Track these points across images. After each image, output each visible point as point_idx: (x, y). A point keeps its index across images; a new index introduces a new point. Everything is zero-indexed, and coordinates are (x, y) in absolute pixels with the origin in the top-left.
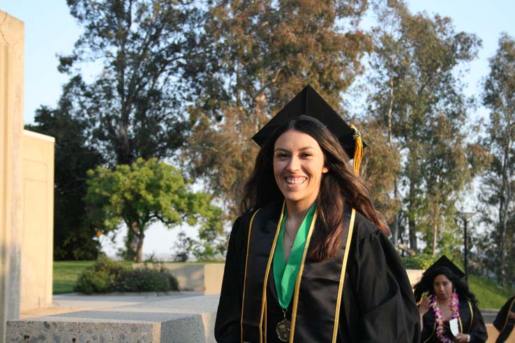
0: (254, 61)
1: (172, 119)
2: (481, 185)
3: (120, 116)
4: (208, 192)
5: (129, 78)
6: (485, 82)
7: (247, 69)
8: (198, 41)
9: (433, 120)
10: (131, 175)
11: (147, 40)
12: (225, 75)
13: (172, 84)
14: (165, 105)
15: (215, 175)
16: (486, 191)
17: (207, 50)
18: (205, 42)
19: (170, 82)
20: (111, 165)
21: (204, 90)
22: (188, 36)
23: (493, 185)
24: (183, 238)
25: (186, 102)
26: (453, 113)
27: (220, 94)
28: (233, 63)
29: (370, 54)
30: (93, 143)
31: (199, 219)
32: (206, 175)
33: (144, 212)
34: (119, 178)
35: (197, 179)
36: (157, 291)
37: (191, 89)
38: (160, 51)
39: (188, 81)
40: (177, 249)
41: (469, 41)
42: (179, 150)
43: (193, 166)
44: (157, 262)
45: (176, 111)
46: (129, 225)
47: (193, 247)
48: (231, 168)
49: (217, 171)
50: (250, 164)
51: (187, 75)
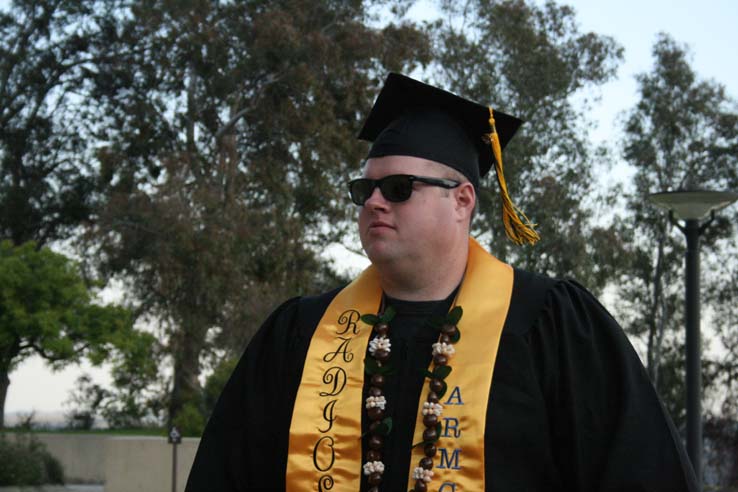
0: (220, 70)
1: (71, 172)
2: (616, 300)
4: (131, 304)
6: (627, 119)
7: (207, 85)
8: (120, 31)
9: (535, 184)
11: (27, 26)
12: (168, 95)
13: (71, 107)
14: (58, 146)
15: (145, 272)
16: (624, 311)
17: (136, 48)
18: (132, 35)
19: (67, 105)
21: (129, 118)
22: (103, 23)
23: (637, 300)
24: (86, 385)
25: (96, 140)
26: (570, 171)
27: (157, 128)
28: (182, 75)
29: (424, 67)
31: (111, 353)
32: (126, 275)
35: (112, 280)
37: (105, 118)
38: (50, 49)
39: (101, 103)
41: (603, 49)
42: (80, 227)
43: (104, 256)
44: (37, 430)
45: (78, 156)
47: (103, 403)
48: (172, 261)
49: (149, 267)
50: (208, 255)
51: (99, 93)
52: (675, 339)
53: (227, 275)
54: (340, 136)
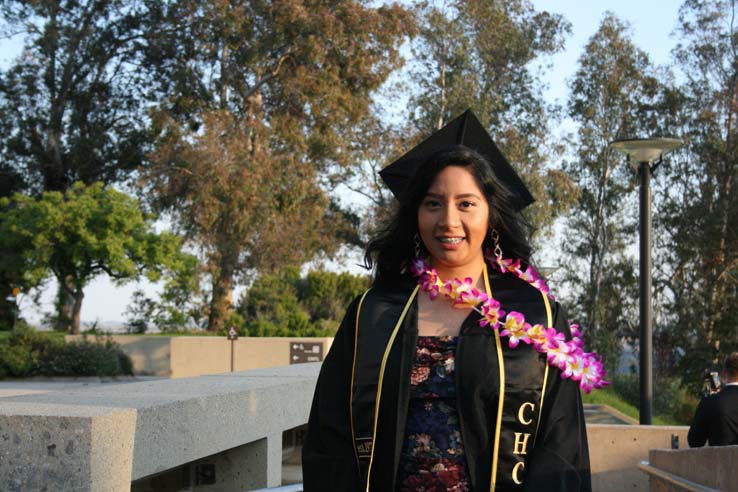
0: (247, 43)
1: (126, 126)
2: (566, 229)
3: (48, 118)
4: (178, 233)
5: (63, 64)
7: (237, 56)
8: (165, 13)
9: (501, 135)
10: (65, 206)
11: (90, 9)
12: (205, 64)
13: (126, 74)
14: (116, 106)
15: (189, 206)
16: (573, 237)
17: (179, 26)
18: (176, 15)
19: (123, 72)
20: (35, 191)
22: (151, 5)
23: (582, 229)
24: (140, 298)
25: (147, 101)
26: (529, 125)
27: (196, 91)
28: (217, 47)
29: (411, 39)
30: (8, 159)
31: (164, 272)
32: (174, 209)
33: (82, 260)
34: (46, 209)
35: (162, 214)
36: (101, 376)
37: (154, 83)
38: (110, 25)
39: (150, 71)
40: (131, 315)
41: (554, 25)
42: (136, 171)
43: (156, 194)
44: (102, 334)
45: (132, 114)
46: (61, 279)
47: (155, 312)
48: (212, 198)
49: (191, 203)
50: (240, 194)
51: (148, 63)
52: (611, 260)
53: (255, 209)
54: (344, 98)
